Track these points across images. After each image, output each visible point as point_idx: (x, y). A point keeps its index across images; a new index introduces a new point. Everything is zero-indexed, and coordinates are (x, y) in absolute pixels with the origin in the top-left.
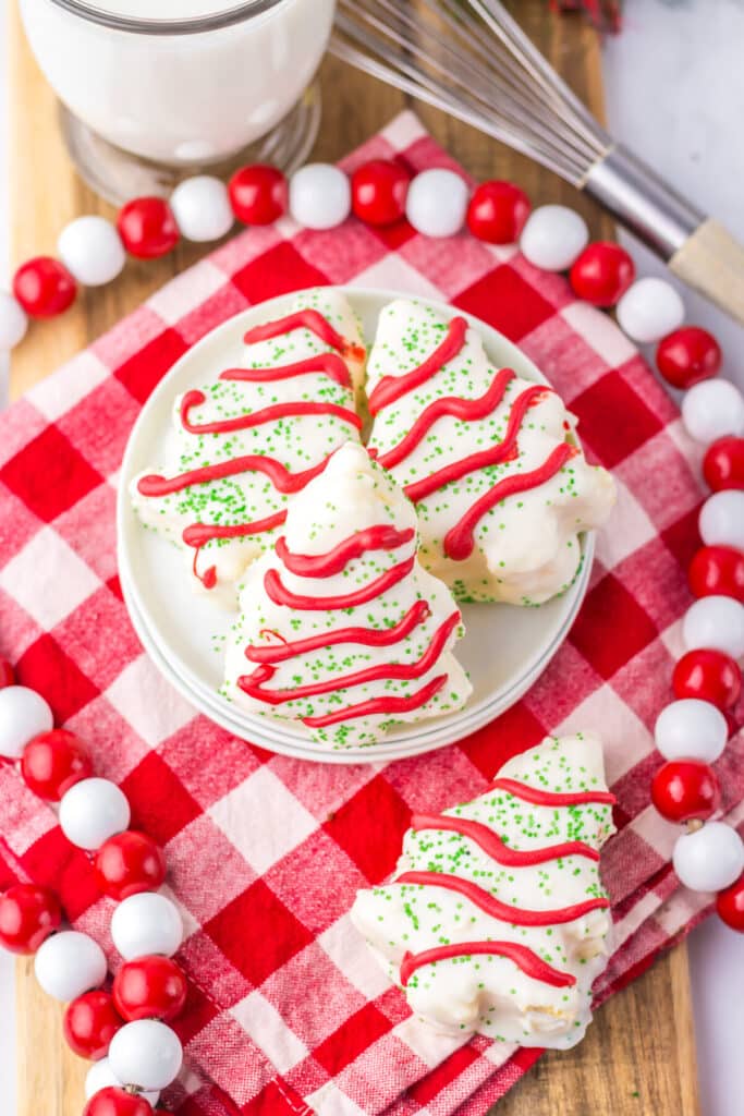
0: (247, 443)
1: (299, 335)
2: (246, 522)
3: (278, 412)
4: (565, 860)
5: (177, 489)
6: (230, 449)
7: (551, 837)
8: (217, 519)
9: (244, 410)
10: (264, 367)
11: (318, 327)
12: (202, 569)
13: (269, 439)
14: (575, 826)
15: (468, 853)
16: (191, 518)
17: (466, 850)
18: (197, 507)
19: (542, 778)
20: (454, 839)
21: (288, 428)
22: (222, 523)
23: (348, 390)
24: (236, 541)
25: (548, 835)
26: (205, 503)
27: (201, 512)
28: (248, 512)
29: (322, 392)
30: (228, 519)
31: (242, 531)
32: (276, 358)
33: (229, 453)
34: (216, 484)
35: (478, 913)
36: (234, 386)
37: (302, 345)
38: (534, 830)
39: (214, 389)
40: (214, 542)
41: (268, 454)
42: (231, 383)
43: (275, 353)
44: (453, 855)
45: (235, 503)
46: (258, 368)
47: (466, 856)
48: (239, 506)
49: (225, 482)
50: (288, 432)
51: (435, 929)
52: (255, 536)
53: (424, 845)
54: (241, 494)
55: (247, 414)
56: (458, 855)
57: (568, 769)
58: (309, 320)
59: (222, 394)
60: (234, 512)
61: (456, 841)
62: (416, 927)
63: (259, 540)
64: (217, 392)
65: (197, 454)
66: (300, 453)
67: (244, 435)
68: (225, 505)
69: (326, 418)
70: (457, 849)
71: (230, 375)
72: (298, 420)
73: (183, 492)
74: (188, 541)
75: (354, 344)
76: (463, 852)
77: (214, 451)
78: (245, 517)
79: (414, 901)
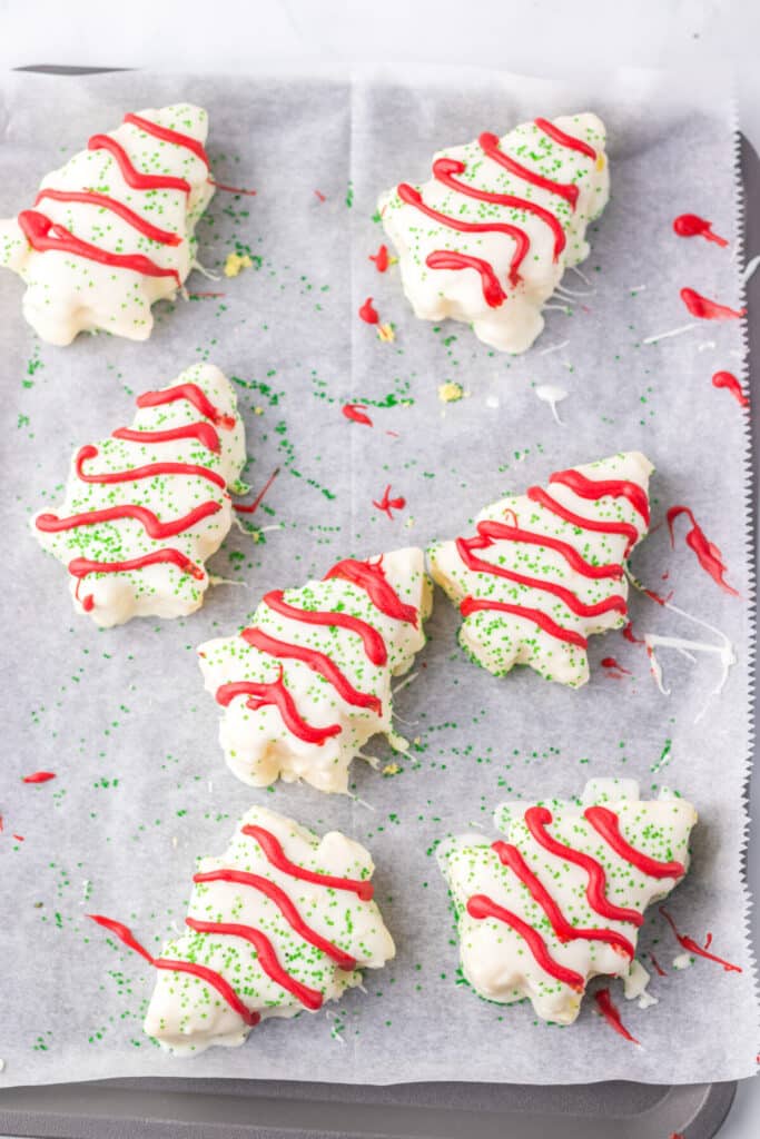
0: (127, 494)
1: (180, 404)
2: (121, 560)
3: (156, 470)
5: (67, 528)
6: (113, 498)
8: (97, 556)
9: (128, 465)
10: (149, 431)
11: (196, 399)
12: (83, 595)
13: (146, 492)
16: (76, 553)
18: (83, 544)
21: (162, 484)
22: (101, 560)
23: (216, 455)
24: (112, 574)
26: (88, 541)
27: (85, 549)
28: (123, 552)
29: (194, 455)
30: (107, 557)
31: (117, 568)
32: (159, 422)
33: (112, 501)
34: (99, 526)
36: (122, 444)
37: (182, 414)
39: (106, 445)
40: (93, 575)
41: (144, 505)
42: (121, 441)
43: (159, 418)
45: (113, 543)
46: (143, 431)
48: (116, 547)
49: (106, 526)
50: (162, 487)
52: (128, 572)
54: (118, 536)
55: (130, 469)
58: (190, 393)
59: (112, 451)
60: (112, 552)
63: (130, 575)
64: (108, 448)
65: (86, 500)
66: (170, 506)
67: (126, 486)
68: (105, 545)
69: (195, 478)
71: (122, 434)
72: (172, 478)
73: (72, 530)
74: (73, 572)
75: (226, 415)
77: (101, 498)
78: (120, 556)
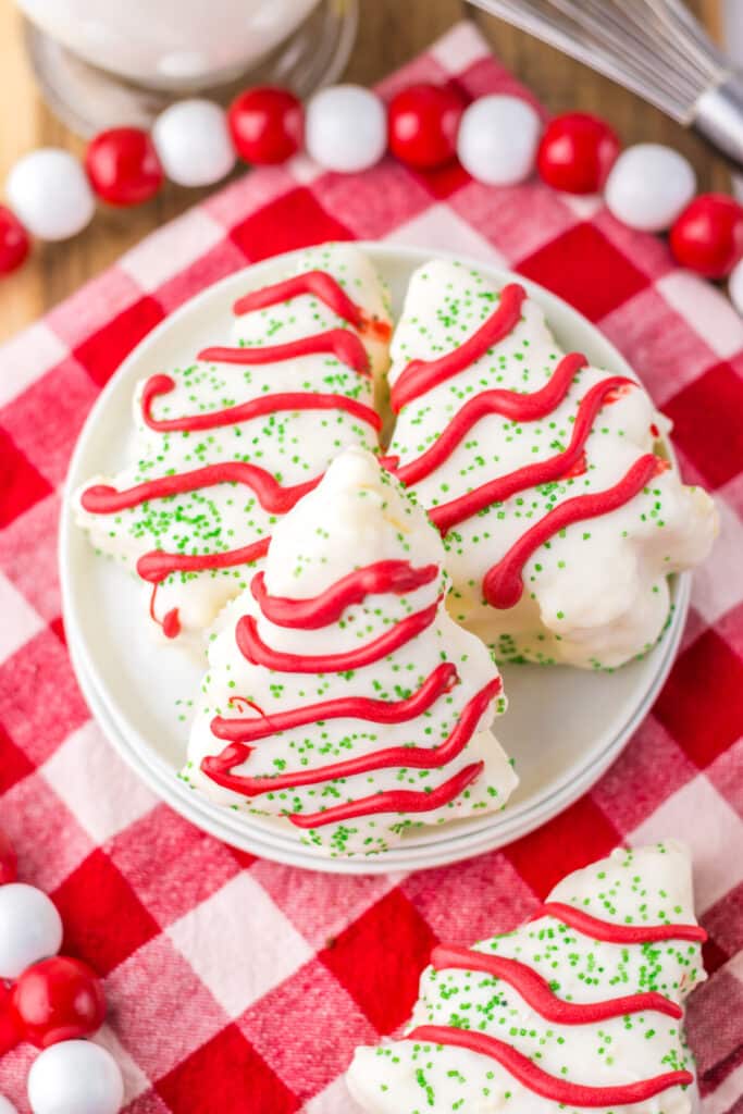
0: (226, 445)
1: (302, 303)
2: (221, 550)
3: (270, 405)
4: (634, 1018)
5: (131, 505)
6: (204, 453)
7: (617, 984)
8: (181, 546)
9: (225, 401)
10: (255, 346)
11: (327, 293)
12: (162, 611)
13: (255, 441)
14: (650, 970)
15: (504, 1004)
16: (148, 544)
17: (501, 999)
18: (159, 529)
19: (607, 905)
20: (486, 983)
21: (281, 426)
22: (188, 551)
23: (364, 378)
24: (207, 573)
25: (612, 983)
26: (167, 523)
27: (162, 535)
28: (223, 536)
29: (329, 380)
30: (197, 546)
31: (214, 562)
32: (270, 333)
33: (202, 458)
34: (183, 499)
35: (515, 1086)
36: (213, 369)
37: (308, 317)
38: (594, 974)
39: (186, 373)
40: (177, 576)
41: (253, 461)
42: (212, 364)
43: (271, 327)
44: (485, 1006)
45: (206, 524)
46: (247, 346)
47: (500, 1006)
48: (212, 529)
49: (195, 497)
50: (282, 432)
51: (456, 1106)
52: (232, 569)
53: (447, 990)
54: (215, 513)
55: (228, 407)
56: (491, 1005)
57: (643, 893)
58: (317, 284)
59: (198, 381)
60: (205, 538)
61: (490, 987)
62: (431, 1102)
63: (236, 575)
64: (191, 378)
65: (160, 458)
66: (296, 459)
67: (223, 434)
68: (194, 527)
69: (332, 415)
70: (491, 999)
71: (211, 355)
72: (296, 416)
73: (140, 508)
74: (144, 574)
75: (375, 318)
76: (496, 1001)
77: (183, 455)
78: (219, 544)
79: (429, 1066)
